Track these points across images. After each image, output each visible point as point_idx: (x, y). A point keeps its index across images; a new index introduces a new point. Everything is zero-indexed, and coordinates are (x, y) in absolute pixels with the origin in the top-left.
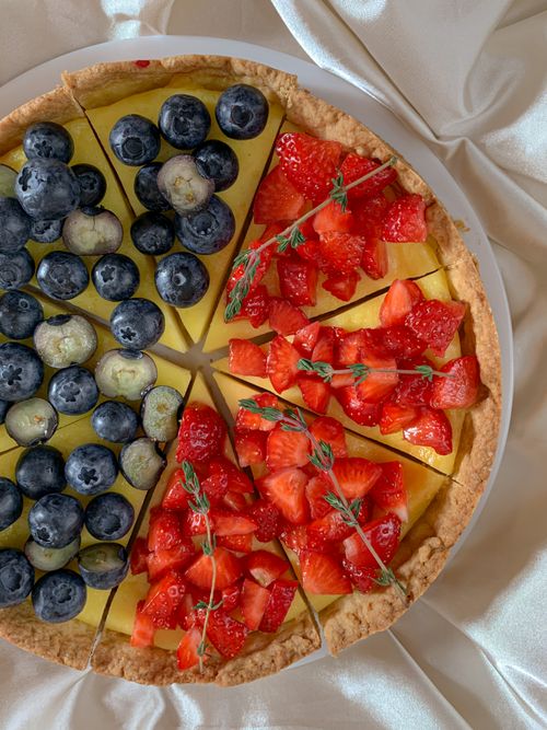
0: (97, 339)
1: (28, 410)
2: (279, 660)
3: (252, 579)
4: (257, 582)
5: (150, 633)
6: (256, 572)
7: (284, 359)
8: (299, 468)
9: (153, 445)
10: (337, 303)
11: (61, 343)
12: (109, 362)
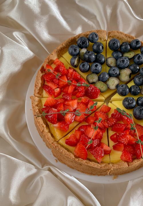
0: (122, 82)
1: (114, 62)
2: (37, 84)
3: (58, 88)
4: (56, 88)
5: (57, 63)
6: (58, 90)
7: (103, 116)
8: (76, 109)
9: (95, 82)
10: (110, 135)
11: (125, 74)
12: (117, 81)
